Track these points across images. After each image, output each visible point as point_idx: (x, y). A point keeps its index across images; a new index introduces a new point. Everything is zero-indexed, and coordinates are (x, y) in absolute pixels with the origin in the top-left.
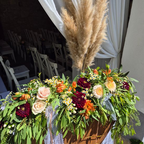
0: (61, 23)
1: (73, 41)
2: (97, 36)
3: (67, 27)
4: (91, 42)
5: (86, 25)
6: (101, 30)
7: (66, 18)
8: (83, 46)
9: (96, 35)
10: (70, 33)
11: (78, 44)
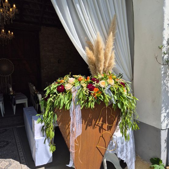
0: (85, 55)
1: (93, 65)
2: (109, 63)
3: (89, 57)
4: (105, 66)
5: (100, 55)
6: (111, 59)
7: (88, 52)
8: (99, 68)
9: (108, 61)
10: (91, 61)
11: (96, 68)
